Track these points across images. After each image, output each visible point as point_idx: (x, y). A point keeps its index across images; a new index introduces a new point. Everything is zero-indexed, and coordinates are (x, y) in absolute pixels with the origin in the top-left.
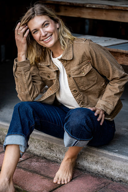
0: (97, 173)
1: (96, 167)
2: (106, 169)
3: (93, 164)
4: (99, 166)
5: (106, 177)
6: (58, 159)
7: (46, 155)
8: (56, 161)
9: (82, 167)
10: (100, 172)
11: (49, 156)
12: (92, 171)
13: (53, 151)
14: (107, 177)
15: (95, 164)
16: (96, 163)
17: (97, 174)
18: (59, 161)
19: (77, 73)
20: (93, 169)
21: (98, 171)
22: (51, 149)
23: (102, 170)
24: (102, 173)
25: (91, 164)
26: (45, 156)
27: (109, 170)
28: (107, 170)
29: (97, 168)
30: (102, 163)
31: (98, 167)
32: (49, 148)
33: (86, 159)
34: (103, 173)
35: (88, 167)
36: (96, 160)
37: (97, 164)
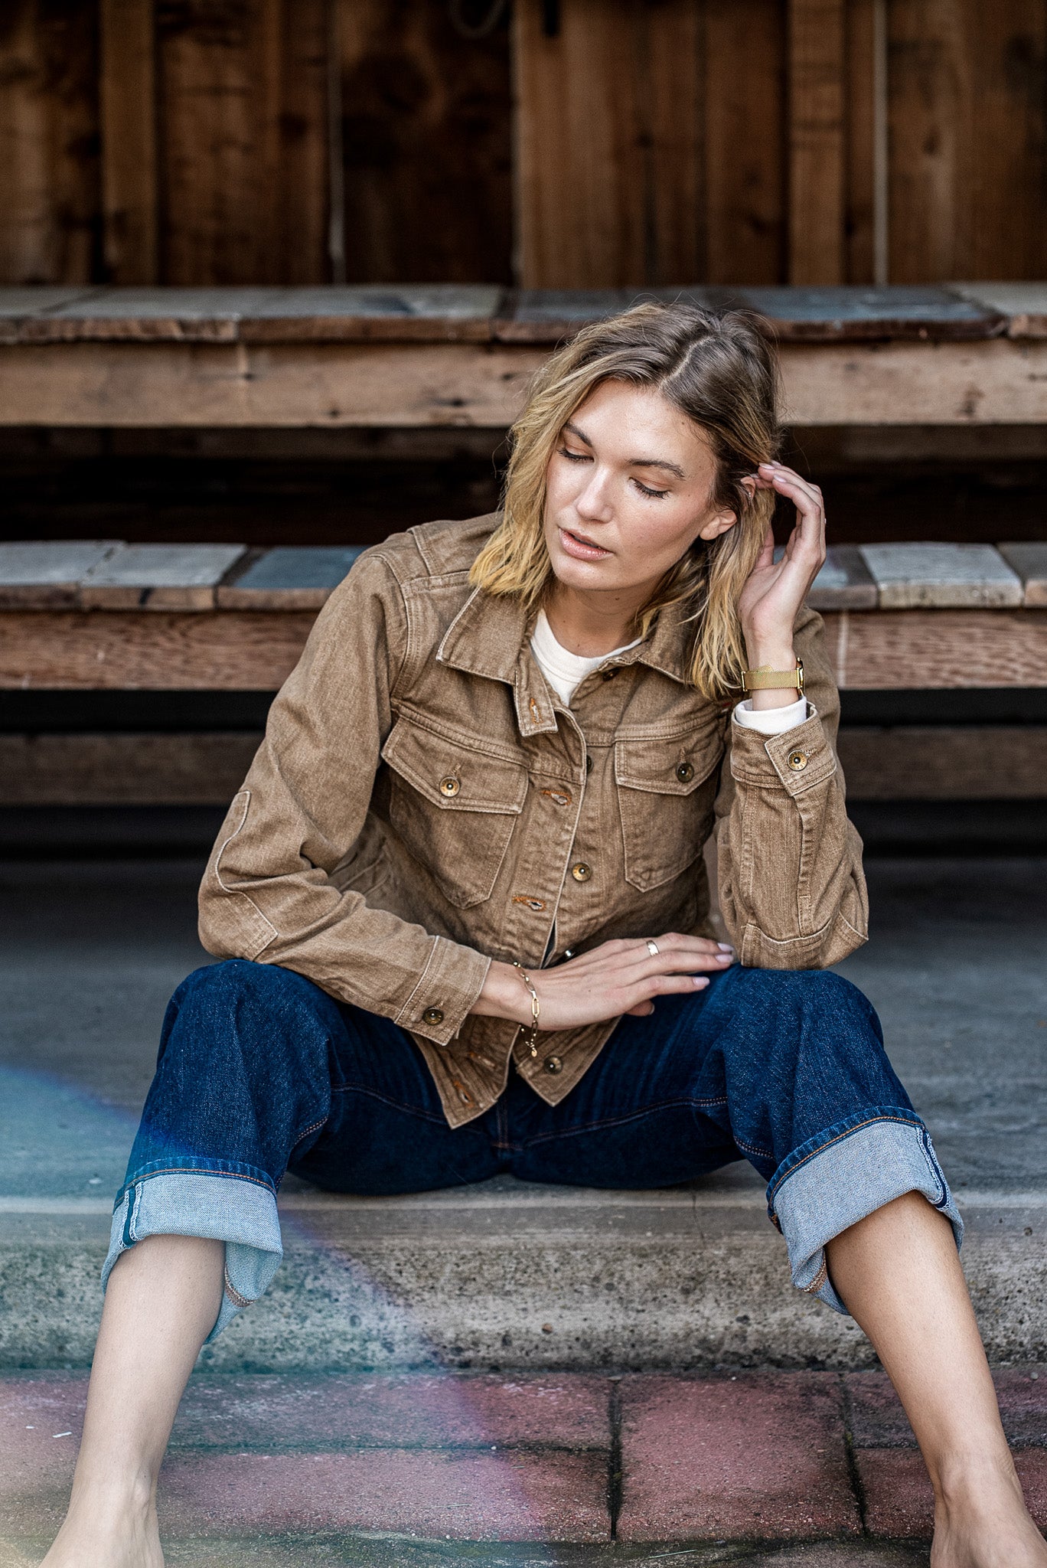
0: (697, 1352)
1: (686, 1318)
2: (769, 1307)
3: (660, 1306)
4: (708, 1308)
5: (772, 1362)
6: (374, 1347)
7: (264, 1341)
8: (356, 1359)
9: (577, 1346)
10: (721, 1343)
11: (287, 1344)
12: (660, 1354)
13: (327, 1295)
14: (778, 1364)
15: (680, 1298)
16: (686, 1292)
17: (700, 1357)
18: (385, 1352)
19: (655, 766)
20: (665, 1335)
21: (703, 1342)
22: (309, 1284)
23: (736, 1326)
24: (735, 1346)
25: (651, 1306)
26: (253, 1355)
27: (788, 1313)
28: (774, 1318)
29: (695, 1321)
30: (731, 1281)
31: (707, 1313)
32: (287, 1288)
33: (606, 1281)
34: (744, 1339)
35: (627, 1334)
36: (687, 1272)
37: (692, 1297)
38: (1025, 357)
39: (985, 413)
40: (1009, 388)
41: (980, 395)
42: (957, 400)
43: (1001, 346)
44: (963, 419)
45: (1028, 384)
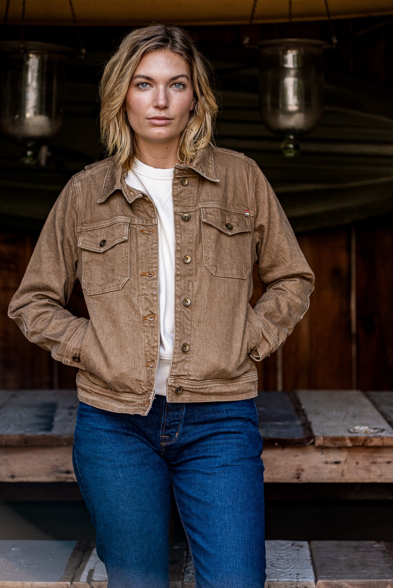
38: (323, 454)
39: (305, 478)
40: (316, 467)
41: (303, 470)
42: (293, 472)
43: (311, 449)
44: (295, 481)
45: (324, 466)
